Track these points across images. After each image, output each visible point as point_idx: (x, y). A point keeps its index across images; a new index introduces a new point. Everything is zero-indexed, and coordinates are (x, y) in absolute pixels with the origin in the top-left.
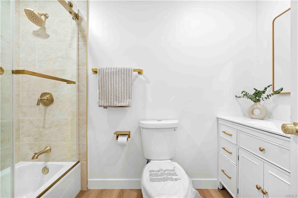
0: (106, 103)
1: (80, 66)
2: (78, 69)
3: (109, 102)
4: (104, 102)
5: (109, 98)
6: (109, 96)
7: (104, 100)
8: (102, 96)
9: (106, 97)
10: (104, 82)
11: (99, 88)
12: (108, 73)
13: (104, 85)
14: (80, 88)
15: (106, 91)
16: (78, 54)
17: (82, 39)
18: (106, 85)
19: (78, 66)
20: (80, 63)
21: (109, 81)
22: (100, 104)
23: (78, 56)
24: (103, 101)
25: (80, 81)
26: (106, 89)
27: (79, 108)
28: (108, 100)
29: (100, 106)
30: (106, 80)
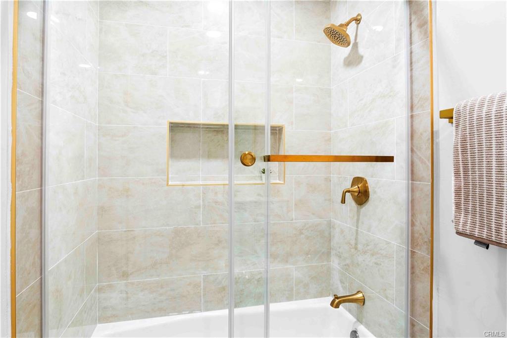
0: (482, 226)
1: (415, 109)
2: (412, 116)
3: (490, 229)
4: (474, 223)
5: (489, 212)
6: (489, 203)
7: (474, 215)
8: (467, 199)
9: (481, 205)
10: (473, 153)
11: (457, 173)
12: (488, 117)
13: (473, 164)
14: (415, 169)
15: (481, 186)
16: (411, 77)
17: (420, 32)
18: (481, 161)
19: (412, 108)
20: (416, 101)
21: (490, 148)
22: (460, 228)
23: (412, 82)
24: (470, 217)
25: (415, 149)
26: (481, 176)
27: (413, 224)
28: (489, 220)
29: (458, 233)
30: (480, 144)
